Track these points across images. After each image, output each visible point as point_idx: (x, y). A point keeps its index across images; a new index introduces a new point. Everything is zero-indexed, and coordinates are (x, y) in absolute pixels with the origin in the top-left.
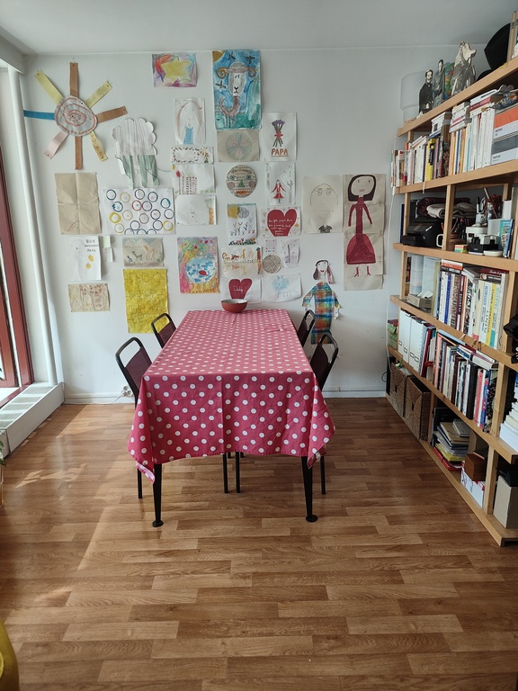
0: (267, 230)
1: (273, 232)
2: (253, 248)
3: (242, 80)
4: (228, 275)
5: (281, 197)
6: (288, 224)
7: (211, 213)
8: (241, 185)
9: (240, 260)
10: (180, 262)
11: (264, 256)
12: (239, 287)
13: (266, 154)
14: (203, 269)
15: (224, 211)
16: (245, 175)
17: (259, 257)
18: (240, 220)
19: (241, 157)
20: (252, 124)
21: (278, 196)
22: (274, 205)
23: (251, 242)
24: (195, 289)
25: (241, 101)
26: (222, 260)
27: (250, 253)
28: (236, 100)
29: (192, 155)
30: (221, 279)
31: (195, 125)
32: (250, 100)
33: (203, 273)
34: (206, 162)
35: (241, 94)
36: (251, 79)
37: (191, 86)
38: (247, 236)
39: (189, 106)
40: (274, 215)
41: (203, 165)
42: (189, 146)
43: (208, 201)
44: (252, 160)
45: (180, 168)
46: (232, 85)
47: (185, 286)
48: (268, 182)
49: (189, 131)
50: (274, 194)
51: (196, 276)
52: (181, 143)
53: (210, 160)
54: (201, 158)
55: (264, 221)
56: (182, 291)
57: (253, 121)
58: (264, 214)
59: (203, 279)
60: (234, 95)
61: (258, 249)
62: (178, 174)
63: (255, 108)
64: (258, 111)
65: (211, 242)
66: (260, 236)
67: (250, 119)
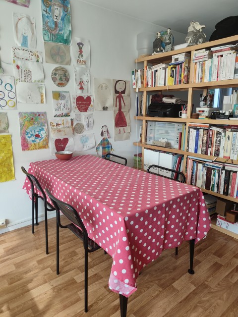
0: (76, 108)
1: (79, 109)
2: (69, 119)
3: (60, 11)
4: (54, 137)
5: (83, 89)
6: (87, 104)
7: (42, 96)
8: (61, 79)
9: (61, 126)
10: (21, 129)
11: (75, 124)
12: (61, 144)
13: (74, 61)
14: (37, 133)
15: (50, 96)
16: (62, 73)
17: (72, 124)
18: (60, 101)
19: (60, 61)
20: (66, 41)
21: (81, 88)
22: (79, 93)
23: (67, 115)
24: (32, 147)
25: (59, 25)
26: (50, 127)
27: (67, 122)
28: (56, 23)
29: (27, 55)
30: (50, 139)
31: (29, 34)
32: (65, 26)
33: (37, 136)
34: (38, 61)
35: (59, 21)
36: (65, 13)
37: (26, 6)
38: (65, 112)
39: (24, 20)
40: (80, 99)
41: (36, 63)
43: (40, 88)
44: (67, 64)
45: (19, 63)
47: (25, 146)
48: (76, 79)
50: (79, 87)
51: (33, 138)
52: (19, 45)
53: (40, 60)
54: (34, 58)
55: (74, 103)
56: (23, 150)
57: (66, 40)
58: (74, 98)
59: (38, 140)
60: (55, 20)
61: (72, 120)
62: (18, 67)
63: (68, 32)
64: (69, 34)
65: (43, 115)
66: (72, 112)
67: (65, 38)
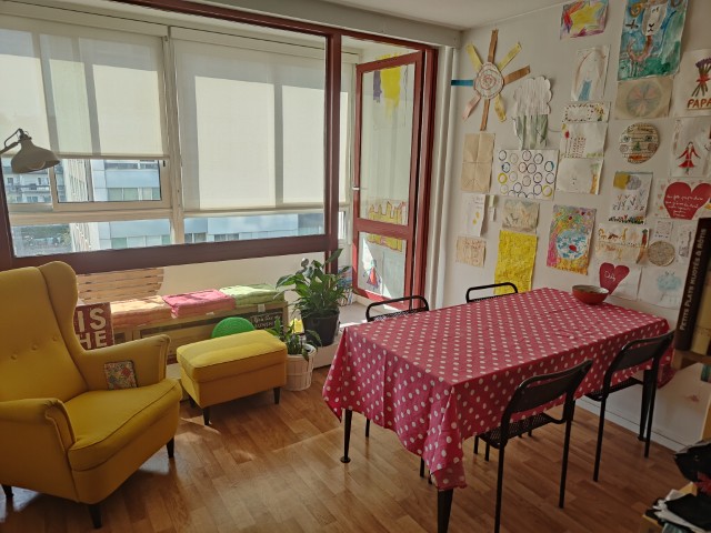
0: (661, 208)
1: (671, 212)
2: (639, 229)
3: (662, 13)
4: (601, 257)
5: (691, 165)
6: (695, 202)
7: (594, 180)
8: (637, 147)
10: (551, 231)
13: (679, 107)
14: (574, 243)
15: (609, 179)
16: (644, 134)
18: (627, 192)
19: (643, 112)
20: (666, 68)
21: (687, 165)
22: (678, 175)
23: (636, 221)
24: (561, 265)
25: (655, 41)
26: (597, 238)
27: (633, 235)
28: (649, 42)
29: (585, 112)
30: (592, 260)
31: (594, 77)
32: (668, 37)
33: (573, 248)
34: (600, 120)
35: (657, 30)
36: (673, 10)
38: (632, 213)
39: (593, 55)
40: (677, 189)
41: (595, 124)
42: (583, 102)
43: (594, 166)
44: (658, 116)
45: (570, 128)
46: (646, 23)
47: (552, 260)
48: (675, 145)
49: (587, 85)
50: (682, 161)
51: (566, 250)
52: (576, 100)
53: (605, 117)
54: (595, 116)
55: (659, 196)
56: (549, 264)
57: (667, 65)
58: (662, 187)
59: (572, 255)
60: (647, 34)
61: (645, 232)
62: (567, 135)
63: (672, 48)
64: (676, 51)
65: (589, 214)
66: (652, 215)
67: (663, 62)
